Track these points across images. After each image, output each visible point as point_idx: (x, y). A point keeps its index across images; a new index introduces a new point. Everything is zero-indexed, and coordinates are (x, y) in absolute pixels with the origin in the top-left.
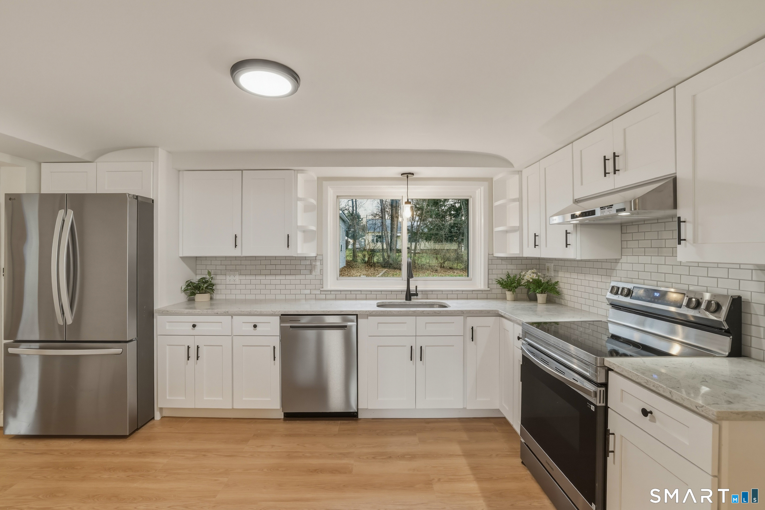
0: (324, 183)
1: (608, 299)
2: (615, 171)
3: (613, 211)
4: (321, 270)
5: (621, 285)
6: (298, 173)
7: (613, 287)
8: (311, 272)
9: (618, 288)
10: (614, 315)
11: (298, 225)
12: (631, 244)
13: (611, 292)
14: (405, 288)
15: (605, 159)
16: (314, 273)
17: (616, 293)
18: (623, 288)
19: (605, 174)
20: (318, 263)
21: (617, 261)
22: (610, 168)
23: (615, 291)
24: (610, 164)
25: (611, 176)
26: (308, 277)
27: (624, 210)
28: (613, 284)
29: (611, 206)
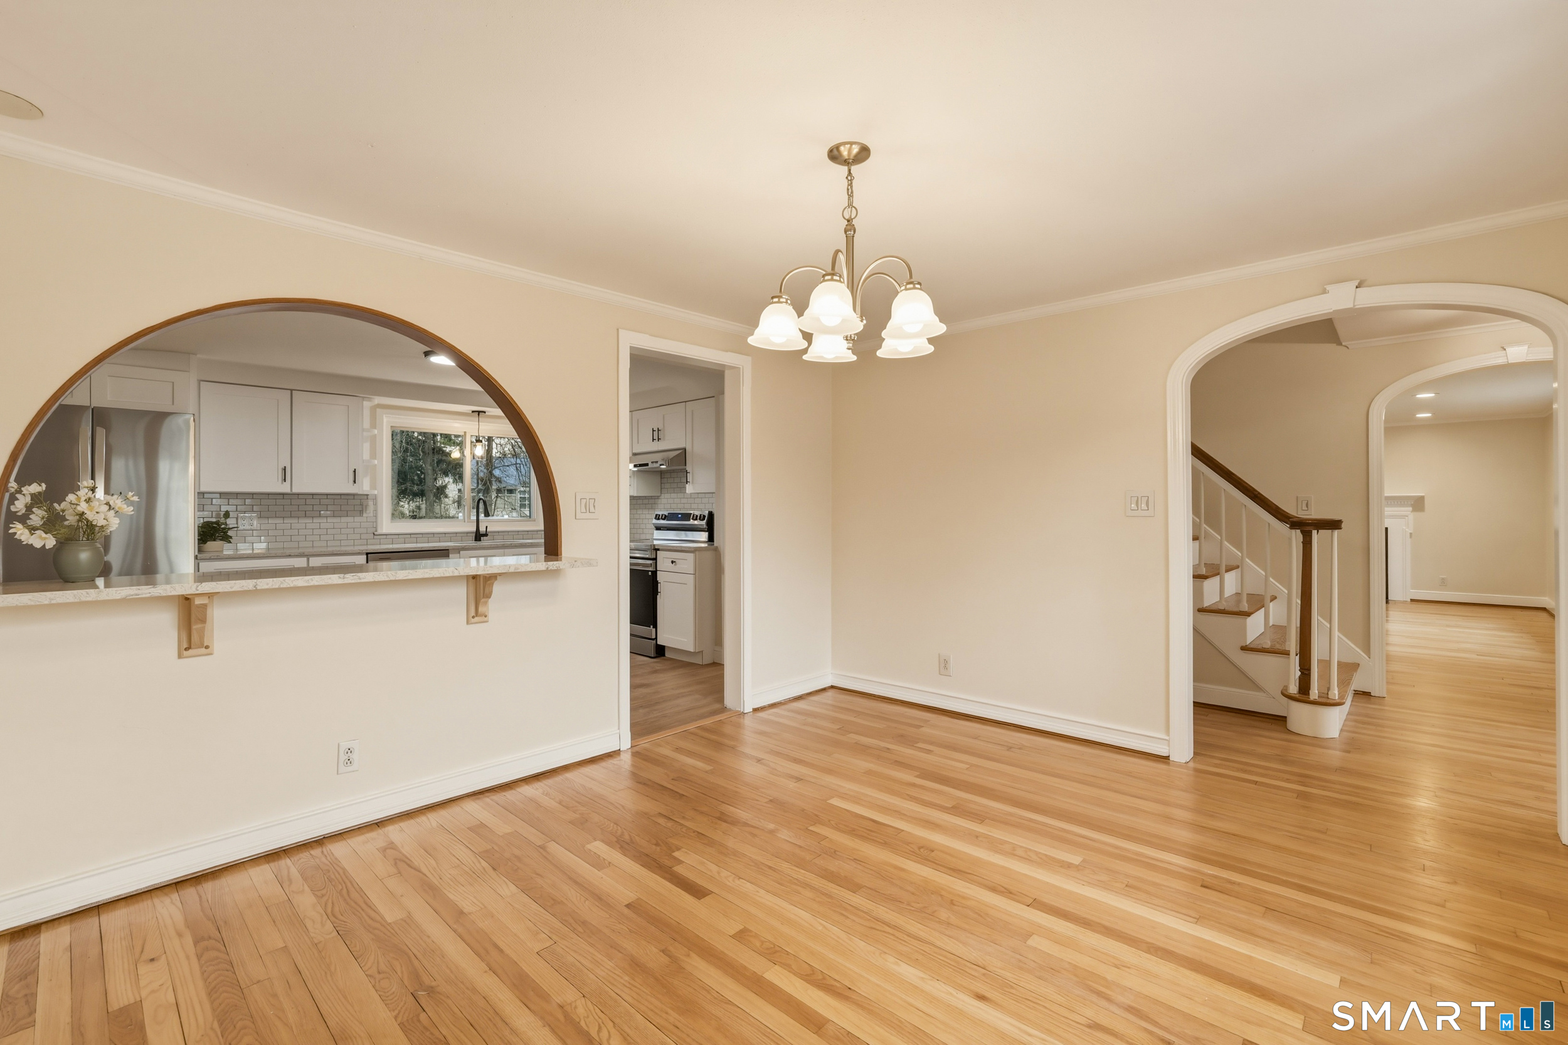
0: (378, 410)
1: (653, 524)
2: (659, 439)
3: (658, 465)
4: (376, 510)
5: (660, 513)
6: (363, 400)
7: (656, 515)
8: (361, 513)
9: (659, 515)
10: (658, 534)
11: (364, 458)
12: (667, 486)
13: (656, 518)
14: (474, 529)
15: (653, 431)
16: (365, 515)
17: (659, 519)
18: (662, 515)
19: (653, 439)
20: (371, 503)
21: (658, 497)
22: (656, 437)
23: (657, 517)
24: (656, 433)
25: (656, 441)
26: (357, 519)
27: (663, 465)
28: (656, 513)
29: (657, 462)
